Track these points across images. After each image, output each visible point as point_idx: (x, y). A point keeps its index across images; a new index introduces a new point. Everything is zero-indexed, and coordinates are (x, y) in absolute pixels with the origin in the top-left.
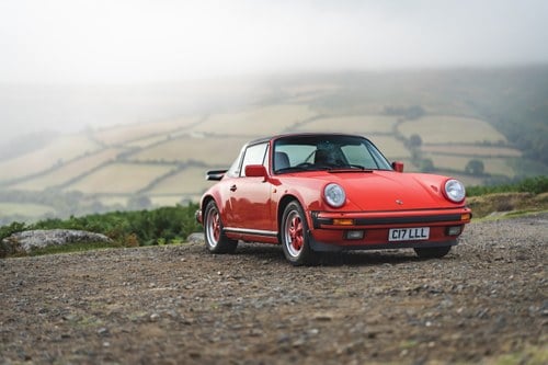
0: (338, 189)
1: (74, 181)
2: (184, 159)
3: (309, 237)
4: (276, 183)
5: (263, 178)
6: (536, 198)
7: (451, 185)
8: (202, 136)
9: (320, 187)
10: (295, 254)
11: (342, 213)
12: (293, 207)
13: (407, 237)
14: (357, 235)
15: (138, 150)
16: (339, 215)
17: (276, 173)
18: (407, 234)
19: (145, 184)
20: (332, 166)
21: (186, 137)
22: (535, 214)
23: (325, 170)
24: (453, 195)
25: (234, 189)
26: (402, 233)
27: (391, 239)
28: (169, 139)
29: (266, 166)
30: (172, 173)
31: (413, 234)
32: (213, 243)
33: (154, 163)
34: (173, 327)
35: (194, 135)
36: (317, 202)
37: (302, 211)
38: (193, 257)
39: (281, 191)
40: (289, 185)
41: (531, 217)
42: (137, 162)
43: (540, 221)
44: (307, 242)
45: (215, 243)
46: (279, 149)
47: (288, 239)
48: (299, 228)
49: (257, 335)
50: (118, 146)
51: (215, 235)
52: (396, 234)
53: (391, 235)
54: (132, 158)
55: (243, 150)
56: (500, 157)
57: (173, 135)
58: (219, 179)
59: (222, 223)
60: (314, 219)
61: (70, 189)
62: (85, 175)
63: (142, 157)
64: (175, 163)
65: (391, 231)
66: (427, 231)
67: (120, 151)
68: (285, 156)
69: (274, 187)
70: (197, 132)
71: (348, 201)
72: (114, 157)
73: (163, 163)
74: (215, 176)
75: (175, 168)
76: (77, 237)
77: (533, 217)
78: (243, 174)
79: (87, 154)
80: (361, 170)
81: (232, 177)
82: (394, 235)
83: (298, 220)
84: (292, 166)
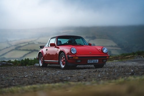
0: (74, 49)
1: (3, 55)
2: (33, 49)
3: (67, 62)
4: (58, 48)
5: (55, 47)
6: (125, 57)
7: (104, 49)
8: (37, 43)
9: (70, 49)
10: (63, 66)
11: (75, 55)
12: (63, 54)
13: (92, 62)
14: (79, 61)
15: (20, 47)
16: (75, 56)
17: (58, 46)
18: (93, 61)
19: (22, 56)
20: (73, 44)
21: (33, 43)
22: (125, 60)
23: (71, 45)
24: (104, 51)
25: (47, 50)
26: (91, 61)
27: (88, 62)
28: (29, 44)
29: (56, 43)
30: (30, 53)
31: (94, 61)
32: (41, 65)
33: (25, 50)
34: (31, 78)
35: (35, 43)
36: (69, 53)
37: (65, 55)
38: (36, 68)
39: (59, 50)
40: (61, 48)
41: (124, 61)
42: (20, 50)
43: (127, 62)
44: (66, 63)
45: (42, 64)
46: (59, 40)
47: (61, 63)
48: (64, 59)
49: (54, 79)
50: (15, 45)
51: (41, 62)
52: (90, 61)
53: (88, 61)
54: (19, 49)
55: (49, 40)
56: (116, 50)
57: (30, 43)
58: (43, 48)
59: (43, 59)
60: (68, 57)
61: (2, 57)
62: (6, 53)
63: (21, 49)
64: (30, 50)
65: (88, 60)
66: (98, 61)
67: (15, 47)
68: (60, 42)
69: (57, 49)
70: (36, 42)
71: (77, 52)
72: (14, 49)
73: (27, 50)
74: (42, 47)
75: (30, 51)
76: (5, 64)
77: (125, 61)
78: (49, 46)
79: (7, 48)
80: (80, 45)
81: (46, 47)
82: (89, 61)
83: (64, 58)
84: (62, 43)
